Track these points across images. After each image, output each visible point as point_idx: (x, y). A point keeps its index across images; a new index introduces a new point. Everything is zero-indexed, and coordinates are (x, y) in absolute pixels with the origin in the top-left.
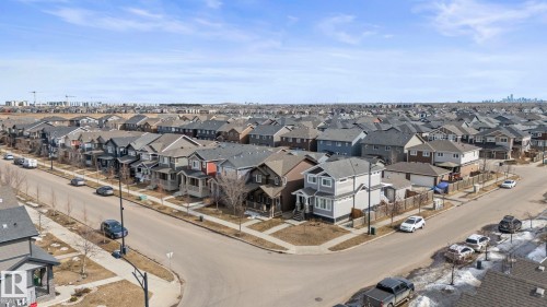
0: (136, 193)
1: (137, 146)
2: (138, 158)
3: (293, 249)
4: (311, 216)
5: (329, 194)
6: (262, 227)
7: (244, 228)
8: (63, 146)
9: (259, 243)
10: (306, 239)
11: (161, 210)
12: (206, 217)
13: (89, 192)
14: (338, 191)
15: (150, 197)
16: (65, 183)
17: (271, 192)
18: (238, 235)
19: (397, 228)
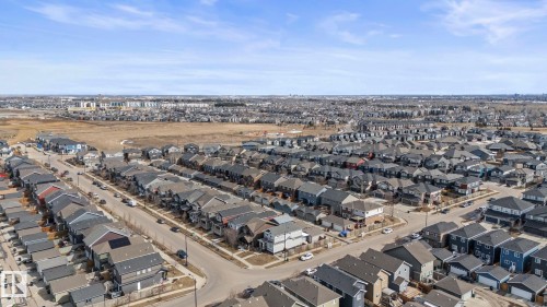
0: (190, 230)
1: (191, 200)
2: (191, 208)
3: (251, 267)
4: (266, 251)
5: (272, 242)
6: (242, 255)
7: (235, 255)
8: (148, 190)
9: (239, 263)
10: (259, 262)
11: (202, 242)
12: (220, 248)
13: (167, 228)
14: (276, 241)
15: (197, 234)
16: (154, 220)
17: (249, 239)
18: (232, 259)
19: (300, 259)
